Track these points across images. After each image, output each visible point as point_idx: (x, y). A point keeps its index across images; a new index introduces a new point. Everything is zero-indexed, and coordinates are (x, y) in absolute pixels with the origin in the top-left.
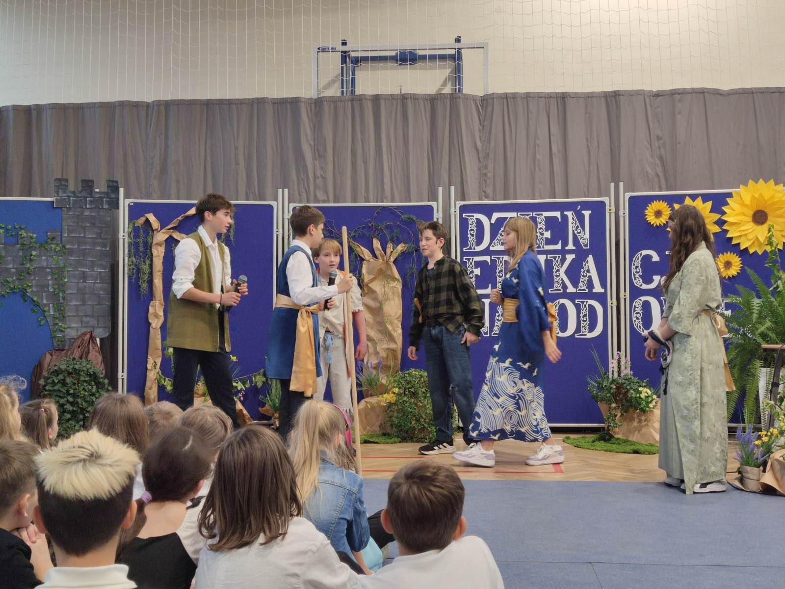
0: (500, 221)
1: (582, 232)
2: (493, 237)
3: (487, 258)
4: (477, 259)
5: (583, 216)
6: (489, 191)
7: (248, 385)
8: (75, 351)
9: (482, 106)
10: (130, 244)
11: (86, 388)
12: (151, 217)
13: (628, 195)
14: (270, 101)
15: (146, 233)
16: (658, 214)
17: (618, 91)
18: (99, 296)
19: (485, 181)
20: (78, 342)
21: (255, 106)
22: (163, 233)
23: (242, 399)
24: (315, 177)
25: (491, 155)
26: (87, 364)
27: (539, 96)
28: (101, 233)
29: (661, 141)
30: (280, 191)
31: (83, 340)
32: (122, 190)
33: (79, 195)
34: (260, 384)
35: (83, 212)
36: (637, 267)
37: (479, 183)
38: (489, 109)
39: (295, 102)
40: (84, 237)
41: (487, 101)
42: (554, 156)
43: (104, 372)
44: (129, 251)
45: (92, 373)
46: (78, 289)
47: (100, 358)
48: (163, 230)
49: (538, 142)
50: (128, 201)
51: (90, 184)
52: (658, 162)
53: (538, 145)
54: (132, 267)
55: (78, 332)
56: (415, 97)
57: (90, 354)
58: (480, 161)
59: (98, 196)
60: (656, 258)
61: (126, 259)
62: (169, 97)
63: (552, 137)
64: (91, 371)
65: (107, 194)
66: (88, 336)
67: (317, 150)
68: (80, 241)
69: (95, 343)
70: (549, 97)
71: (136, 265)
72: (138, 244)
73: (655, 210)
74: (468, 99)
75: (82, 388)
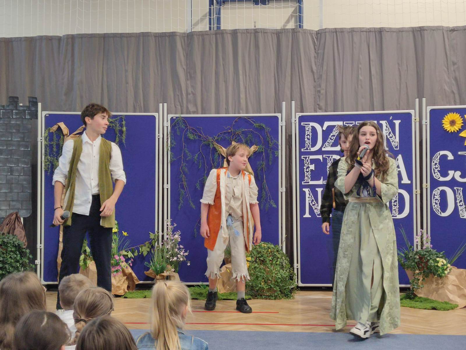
0: (330, 129)
1: (394, 137)
2: (324, 140)
3: (320, 157)
4: (312, 157)
5: (394, 124)
6: (322, 104)
7: (136, 254)
8: (4, 228)
9: (317, 39)
10: (46, 146)
11: (12, 256)
12: (62, 125)
13: (430, 108)
14: (153, 35)
15: (59, 138)
16: (453, 123)
17: (423, 27)
18: (22, 185)
19: (319, 97)
20: (7, 221)
21: (141, 38)
22: (72, 137)
23: (131, 265)
24: (187, 94)
25: (324, 76)
26: (14, 238)
27: (361, 31)
28: (24, 138)
29: (456, 66)
30: (161, 105)
31: (11, 219)
32: (40, 105)
33: (7, 108)
34: (145, 254)
35: (10, 121)
36: (436, 164)
37: (315, 98)
38: (322, 41)
39: (172, 35)
40: (11, 140)
41: (321, 34)
42: (373, 77)
43: (26, 244)
44: (45, 151)
45: (17, 245)
46: (6, 180)
47: (23, 233)
48: (71, 135)
49: (360, 66)
50: (44, 113)
51: (16, 100)
52: (454, 82)
53: (361, 69)
54: (48, 163)
55: (6, 213)
56: (264, 32)
57: (16, 230)
58: (315, 81)
59: (22, 109)
60: (451, 157)
61: (43, 157)
62: (75, 32)
63: (371, 62)
64: (16, 243)
65: (29, 107)
66: (14, 216)
67: (189, 73)
68: (8, 143)
69: (19, 222)
70: (369, 31)
71: (51, 162)
72: (53, 146)
73: (450, 120)
74: (306, 33)
75: (9, 256)
